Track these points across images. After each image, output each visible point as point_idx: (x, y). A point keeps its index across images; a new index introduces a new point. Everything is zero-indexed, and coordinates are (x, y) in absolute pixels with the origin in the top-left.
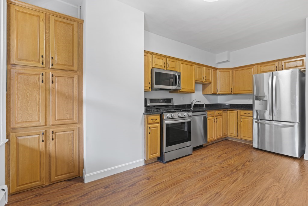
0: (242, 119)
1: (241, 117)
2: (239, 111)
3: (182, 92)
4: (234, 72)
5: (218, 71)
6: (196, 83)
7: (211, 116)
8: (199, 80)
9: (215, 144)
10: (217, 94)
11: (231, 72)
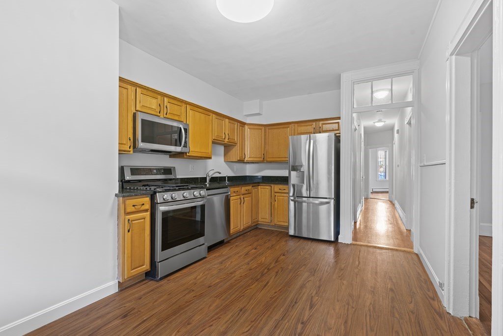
0: (276, 197)
1: (276, 194)
2: (272, 186)
3: (191, 157)
4: (267, 130)
5: (246, 127)
6: (213, 143)
7: (235, 195)
8: (218, 139)
9: (241, 237)
10: (245, 161)
11: (263, 130)
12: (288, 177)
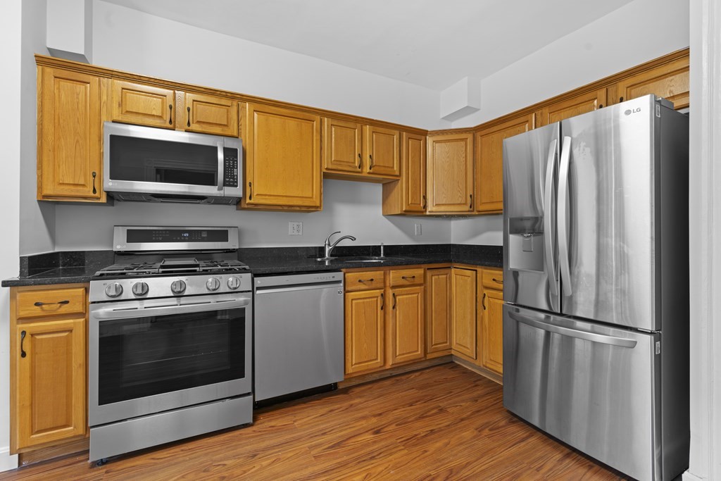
0: (486, 298)
1: (486, 292)
2: (479, 269)
4: (479, 139)
5: (430, 140)
6: (327, 176)
7: (363, 287)
8: (340, 168)
9: (387, 382)
10: (428, 213)
11: (470, 141)
12: (501, 248)
